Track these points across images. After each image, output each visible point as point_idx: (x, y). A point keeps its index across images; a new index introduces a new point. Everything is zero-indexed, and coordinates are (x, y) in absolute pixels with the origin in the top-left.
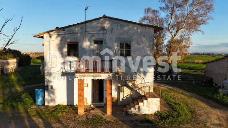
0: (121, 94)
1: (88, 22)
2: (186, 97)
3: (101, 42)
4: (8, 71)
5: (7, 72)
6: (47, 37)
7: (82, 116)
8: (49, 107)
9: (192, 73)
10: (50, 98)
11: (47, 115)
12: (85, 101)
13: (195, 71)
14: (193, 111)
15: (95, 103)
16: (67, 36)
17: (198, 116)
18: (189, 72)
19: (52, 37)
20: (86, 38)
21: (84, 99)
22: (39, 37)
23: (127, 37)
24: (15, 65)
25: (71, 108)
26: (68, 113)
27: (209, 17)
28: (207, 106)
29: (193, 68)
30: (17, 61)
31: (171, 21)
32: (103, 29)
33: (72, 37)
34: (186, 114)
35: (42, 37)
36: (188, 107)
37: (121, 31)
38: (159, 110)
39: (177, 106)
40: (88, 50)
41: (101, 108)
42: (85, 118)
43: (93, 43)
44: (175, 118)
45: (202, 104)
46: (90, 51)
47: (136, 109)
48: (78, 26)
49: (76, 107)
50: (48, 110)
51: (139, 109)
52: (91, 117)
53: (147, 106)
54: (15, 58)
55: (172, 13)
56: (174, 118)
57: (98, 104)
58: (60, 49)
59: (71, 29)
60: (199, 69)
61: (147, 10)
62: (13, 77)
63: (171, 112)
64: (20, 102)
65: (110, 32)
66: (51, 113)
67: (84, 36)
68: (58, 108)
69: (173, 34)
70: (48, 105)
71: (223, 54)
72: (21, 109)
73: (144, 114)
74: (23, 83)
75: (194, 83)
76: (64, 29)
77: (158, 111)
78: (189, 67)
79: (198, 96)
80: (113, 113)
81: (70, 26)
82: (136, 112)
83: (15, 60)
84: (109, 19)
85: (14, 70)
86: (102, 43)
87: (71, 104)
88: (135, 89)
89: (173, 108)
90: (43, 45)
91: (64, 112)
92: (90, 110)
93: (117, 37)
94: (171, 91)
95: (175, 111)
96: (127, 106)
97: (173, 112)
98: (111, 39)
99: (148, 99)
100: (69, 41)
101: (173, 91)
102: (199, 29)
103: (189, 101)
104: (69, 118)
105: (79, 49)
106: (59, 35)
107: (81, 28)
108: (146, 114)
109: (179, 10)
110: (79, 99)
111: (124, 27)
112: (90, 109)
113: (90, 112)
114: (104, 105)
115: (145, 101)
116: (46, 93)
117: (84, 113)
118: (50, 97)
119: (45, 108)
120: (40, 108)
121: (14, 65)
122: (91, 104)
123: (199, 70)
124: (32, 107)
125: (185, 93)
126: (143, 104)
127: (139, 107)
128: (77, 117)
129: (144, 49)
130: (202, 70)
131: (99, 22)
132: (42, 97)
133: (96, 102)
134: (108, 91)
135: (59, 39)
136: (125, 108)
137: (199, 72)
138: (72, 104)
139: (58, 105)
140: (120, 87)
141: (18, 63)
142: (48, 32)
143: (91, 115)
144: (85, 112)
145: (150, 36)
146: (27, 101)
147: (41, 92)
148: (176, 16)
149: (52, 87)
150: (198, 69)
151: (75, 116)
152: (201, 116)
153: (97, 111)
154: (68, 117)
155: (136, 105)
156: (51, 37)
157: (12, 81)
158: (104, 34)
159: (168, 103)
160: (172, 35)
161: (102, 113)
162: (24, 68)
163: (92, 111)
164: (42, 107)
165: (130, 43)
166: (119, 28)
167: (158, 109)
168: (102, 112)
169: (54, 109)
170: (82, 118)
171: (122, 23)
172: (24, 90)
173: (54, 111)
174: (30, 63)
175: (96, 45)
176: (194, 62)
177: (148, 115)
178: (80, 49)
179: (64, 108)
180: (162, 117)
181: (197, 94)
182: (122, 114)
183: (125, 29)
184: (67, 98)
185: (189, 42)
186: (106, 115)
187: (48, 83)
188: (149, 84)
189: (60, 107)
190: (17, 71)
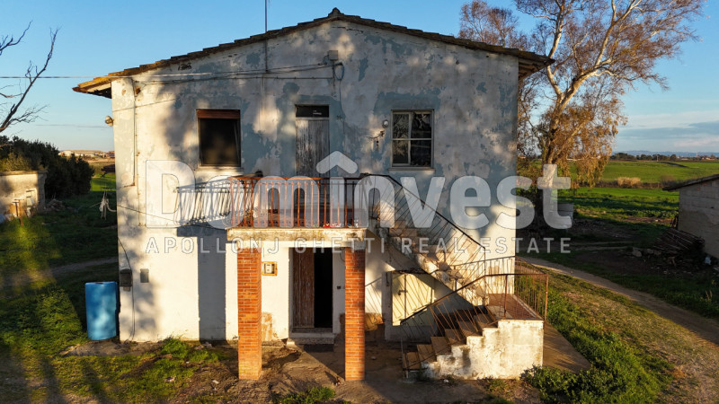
0: (397, 303)
1: (275, 37)
2: (623, 309)
3: (324, 111)
4: (9, 212)
5: (7, 216)
6: (124, 91)
7: (256, 385)
8: (135, 348)
9: (619, 219)
10: (137, 317)
11: (122, 384)
12: (265, 327)
13: (628, 214)
14: (662, 364)
15: (300, 332)
16: (198, 88)
17: (684, 384)
18: (611, 216)
19: (144, 91)
20: (266, 94)
21: (263, 319)
22: (97, 93)
23: (417, 92)
24: (35, 193)
25: (216, 351)
26: (204, 374)
27: (683, 30)
28: (705, 342)
29: (620, 201)
30: (39, 180)
31: (554, 45)
32: (331, 61)
33: (216, 93)
34: (639, 378)
35: (107, 93)
36: (640, 347)
37: (395, 70)
38: (541, 364)
39: (600, 345)
40: (275, 139)
41: (326, 351)
42: (265, 395)
43: (292, 116)
44: (602, 395)
45: (687, 337)
46: (283, 143)
47: (453, 360)
48: (236, 50)
49: (231, 349)
50: (129, 360)
51: (466, 359)
52: (286, 389)
53: (496, 349)
54: (32, 167)
55: (560, 18)
56: (600, 395)
57: (313, 336)
58: (174, 137)
59: (213, 64)
60: (639, 205)
61: (470, 10)
62: (23, 234)
63: (585, 374)
64: (29, 330)
65: (358, 73)
66: (139, 373)
67: (262, 89)
68: (166, 353)
69: (562, 89)
70: (130, 339)
71: (706, 157)
72: (30, 357)
73: (486, 379)
74: (56, 255)
75: (639, 254)
76: (186, 63)
77: (535, 368)
78: (607, 199)
79: (664, 304)
80: (369, 375)
81: (207, 52)
82: (453, 369)
83: (33, 177)
84: (353, 26)
85: (28, 209)
86: (328, 116)
87: (216, 336)
88: (447, 284)
89: (589, 355)
90: (110, 121)
91: (187, 367)
92: (283, 361)
93: (382, 93)
94: (566, 285)
95: (597, 365)
96: (421, 347)
97: (592, 373)
98: (360, 99)
99: (501, 323)
100: (203, 105)
101: (573, 284)
102: (653, 71)
103: (637, 322)
104: (204, 394)
105: (244, 135)
106: (167, 85)
107: (248, 57)
108: (490, 379)
109: (582, 9)
110: (240, 322)
111: (410, 53)
112: (285, 354)
113: (285, 370)
114: (335, 340)
115: (488, 332)
116: (125, 299)
117: (262, 373)
118: (138, 310)
119: (119, 351)
120: (101, 351)
121: (29, 194)
122: (286, 336)
123: (640, 209)
124: (72, 348)
125: (616, 293)
126: (482, 341)
127: (466, 353)
128: (235, 390)
129: (482, 136)
130: (651, 209)
131: (315, 37)
132: (108, 311)
133: (306, 331)
134: (351, 294)
135: (168, 99)
136: (411, 355)
137: (641, 218)
138: (220, 338)
139: (169, 341)
140: (394, 276)
141: (43, 186)
142: (129, 74)
143: (289, 382)
144: (264, 367)
145: (504, 87)
146: (56, 323)
147: (105, 293)
148: (573, 29)
149: (144, 277)
150: (637, 204)
151: (228, 387)
152: (693, 383)
153: (310, 366)
154: (200, 391)
155: (455, 344)
156: (138, 91)
157: (19, 249)
158: (333, 80)
159: (565, 334)
160: (557, 93)
161: (328, 374)
162: (67, 201)
163: (290, 366)
164: (110, 350)
165: (428, 115)
166: (390, 56)
167: (538, 358)
168: (327, 369)
169: (152, 355)
170: (253, 395)
171: (401, 40)
172: (54, 281)
173: (150, 365)
174: (89, 187)
175: (303, 123)
176: (615, 184)
177: (499, 382)
178: (246, 135)
179: (188, 353)
180: (553, 393)
181: (656, 296)
182: (401, 377)
183: (414, 61)
184: (200, 316)
185: (615, 116)
186: (342, 380)
187: (132, 261)
188: (497, 263)
189: (176, 348)
190: (42, 214)
